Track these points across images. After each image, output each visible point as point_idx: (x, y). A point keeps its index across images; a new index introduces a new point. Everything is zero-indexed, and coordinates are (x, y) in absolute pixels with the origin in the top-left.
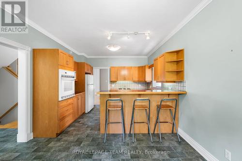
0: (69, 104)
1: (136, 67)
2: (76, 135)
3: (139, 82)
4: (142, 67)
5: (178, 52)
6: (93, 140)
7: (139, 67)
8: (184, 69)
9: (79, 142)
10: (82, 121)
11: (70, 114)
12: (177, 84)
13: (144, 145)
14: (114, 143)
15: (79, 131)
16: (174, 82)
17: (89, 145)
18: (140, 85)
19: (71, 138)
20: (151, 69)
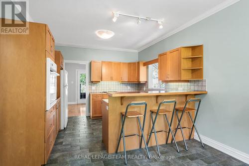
1: (125, 63)
3: (129, 83)
4: (134, 63)
5: (193, 48)
7: (130, 64)
8: (202, 67)
10: (65, 141)
12: (192, 84)
16: (188, 81)
18: (129, 87)
20: (145, 67)
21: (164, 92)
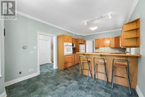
0: (70, 58)
1: (113, 38)
2: (70, 71)
6: (75, 75)
8: (139, 35)
9: (69, 74)
10: (76, 66)
11: (70, 62)
13: (98, 85)
14: (83, 79)
15: (72, 70)
17: (72, 76)
19: (68, 72)
21: (129, 54)
